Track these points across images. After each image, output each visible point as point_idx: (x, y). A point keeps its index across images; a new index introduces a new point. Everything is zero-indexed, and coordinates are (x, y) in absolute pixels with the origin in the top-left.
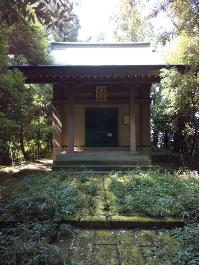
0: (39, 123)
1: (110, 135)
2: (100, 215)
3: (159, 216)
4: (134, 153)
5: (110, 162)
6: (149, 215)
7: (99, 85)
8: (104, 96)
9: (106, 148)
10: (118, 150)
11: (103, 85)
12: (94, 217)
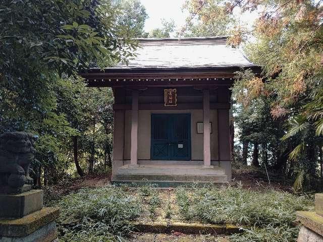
0: (94, 132)
1: (180, 146)
2: (161, 221)
3: (222, 223)
4: (208, 167)
5: (178, 177)
6: (209, 221)
7: (168, 88)
8: (174, 100)
9: (175, 162)
10: (190, 164)
11: (173, 88)
12: (155, 223)
